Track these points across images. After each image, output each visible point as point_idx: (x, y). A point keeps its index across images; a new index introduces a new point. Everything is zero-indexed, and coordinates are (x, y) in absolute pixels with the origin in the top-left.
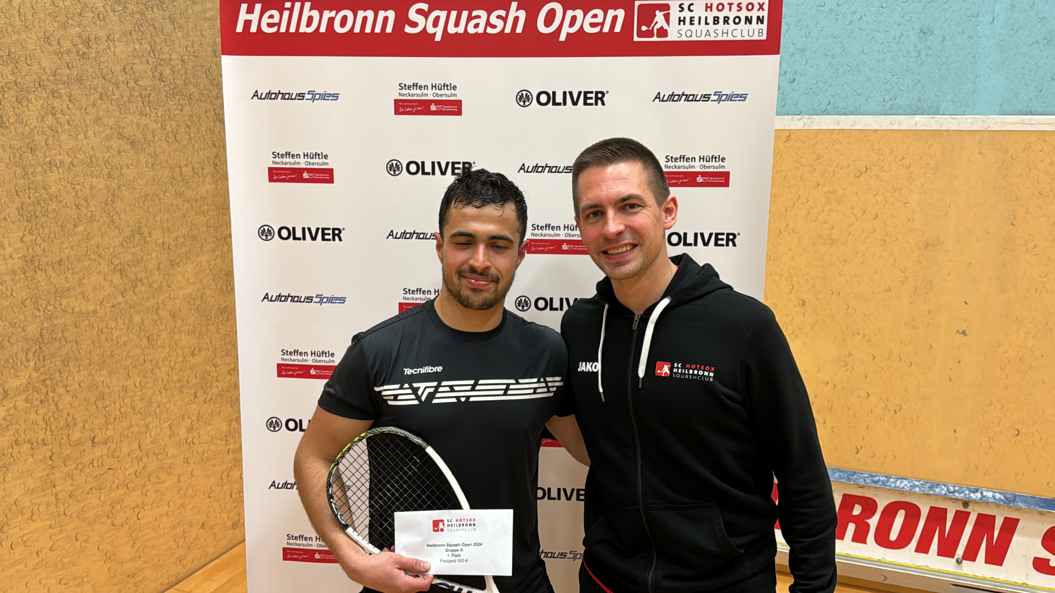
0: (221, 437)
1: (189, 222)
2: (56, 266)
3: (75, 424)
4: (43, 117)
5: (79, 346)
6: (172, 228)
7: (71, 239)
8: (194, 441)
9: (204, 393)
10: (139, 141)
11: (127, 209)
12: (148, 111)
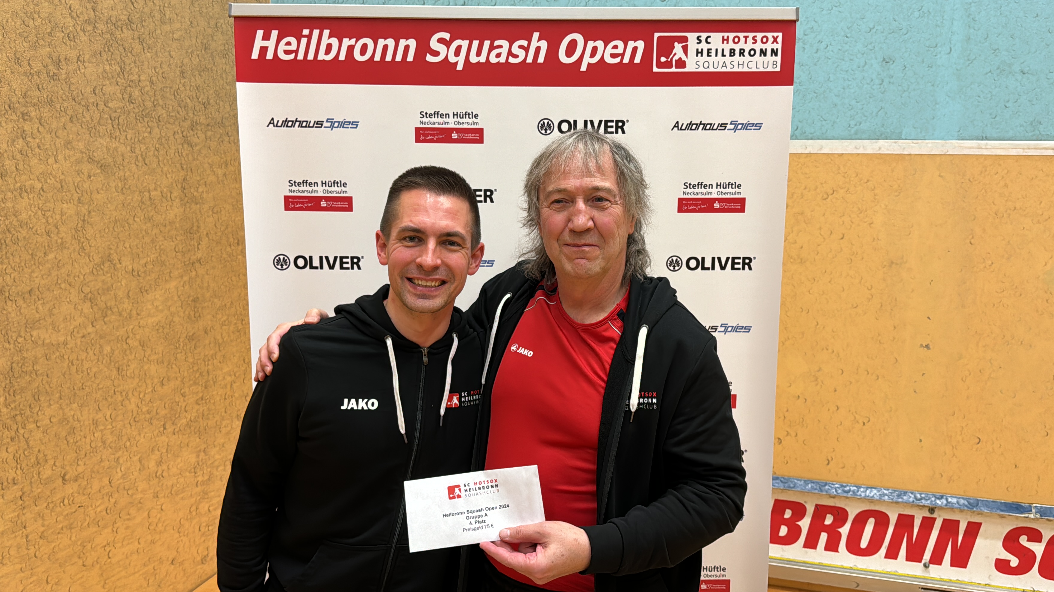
0: (189, 469)
1: (157, 247)
2: (27, 296)
3: (46, 461)
4: (14, 141)
5: (50, 380)
6: (141, 255)
7: (41, 268)
8: (164, 475)
9: (173, 424)
10: (110, 166)
11: (98, 236)
12: (118, 134)
